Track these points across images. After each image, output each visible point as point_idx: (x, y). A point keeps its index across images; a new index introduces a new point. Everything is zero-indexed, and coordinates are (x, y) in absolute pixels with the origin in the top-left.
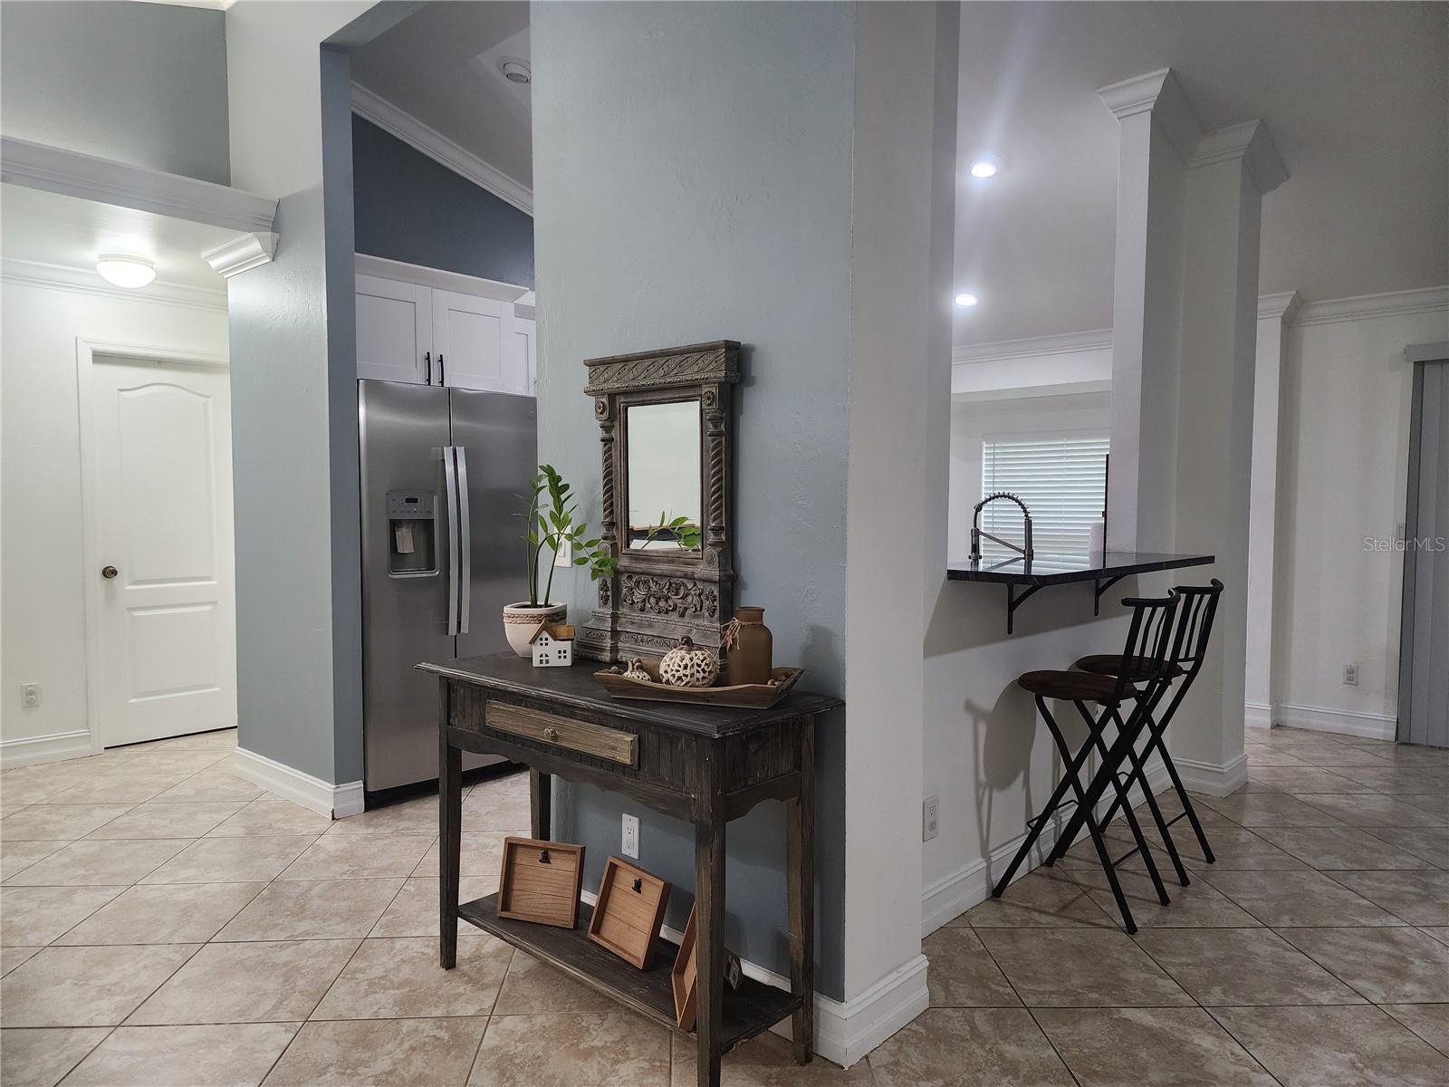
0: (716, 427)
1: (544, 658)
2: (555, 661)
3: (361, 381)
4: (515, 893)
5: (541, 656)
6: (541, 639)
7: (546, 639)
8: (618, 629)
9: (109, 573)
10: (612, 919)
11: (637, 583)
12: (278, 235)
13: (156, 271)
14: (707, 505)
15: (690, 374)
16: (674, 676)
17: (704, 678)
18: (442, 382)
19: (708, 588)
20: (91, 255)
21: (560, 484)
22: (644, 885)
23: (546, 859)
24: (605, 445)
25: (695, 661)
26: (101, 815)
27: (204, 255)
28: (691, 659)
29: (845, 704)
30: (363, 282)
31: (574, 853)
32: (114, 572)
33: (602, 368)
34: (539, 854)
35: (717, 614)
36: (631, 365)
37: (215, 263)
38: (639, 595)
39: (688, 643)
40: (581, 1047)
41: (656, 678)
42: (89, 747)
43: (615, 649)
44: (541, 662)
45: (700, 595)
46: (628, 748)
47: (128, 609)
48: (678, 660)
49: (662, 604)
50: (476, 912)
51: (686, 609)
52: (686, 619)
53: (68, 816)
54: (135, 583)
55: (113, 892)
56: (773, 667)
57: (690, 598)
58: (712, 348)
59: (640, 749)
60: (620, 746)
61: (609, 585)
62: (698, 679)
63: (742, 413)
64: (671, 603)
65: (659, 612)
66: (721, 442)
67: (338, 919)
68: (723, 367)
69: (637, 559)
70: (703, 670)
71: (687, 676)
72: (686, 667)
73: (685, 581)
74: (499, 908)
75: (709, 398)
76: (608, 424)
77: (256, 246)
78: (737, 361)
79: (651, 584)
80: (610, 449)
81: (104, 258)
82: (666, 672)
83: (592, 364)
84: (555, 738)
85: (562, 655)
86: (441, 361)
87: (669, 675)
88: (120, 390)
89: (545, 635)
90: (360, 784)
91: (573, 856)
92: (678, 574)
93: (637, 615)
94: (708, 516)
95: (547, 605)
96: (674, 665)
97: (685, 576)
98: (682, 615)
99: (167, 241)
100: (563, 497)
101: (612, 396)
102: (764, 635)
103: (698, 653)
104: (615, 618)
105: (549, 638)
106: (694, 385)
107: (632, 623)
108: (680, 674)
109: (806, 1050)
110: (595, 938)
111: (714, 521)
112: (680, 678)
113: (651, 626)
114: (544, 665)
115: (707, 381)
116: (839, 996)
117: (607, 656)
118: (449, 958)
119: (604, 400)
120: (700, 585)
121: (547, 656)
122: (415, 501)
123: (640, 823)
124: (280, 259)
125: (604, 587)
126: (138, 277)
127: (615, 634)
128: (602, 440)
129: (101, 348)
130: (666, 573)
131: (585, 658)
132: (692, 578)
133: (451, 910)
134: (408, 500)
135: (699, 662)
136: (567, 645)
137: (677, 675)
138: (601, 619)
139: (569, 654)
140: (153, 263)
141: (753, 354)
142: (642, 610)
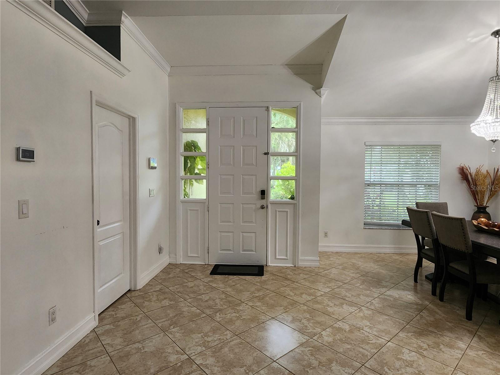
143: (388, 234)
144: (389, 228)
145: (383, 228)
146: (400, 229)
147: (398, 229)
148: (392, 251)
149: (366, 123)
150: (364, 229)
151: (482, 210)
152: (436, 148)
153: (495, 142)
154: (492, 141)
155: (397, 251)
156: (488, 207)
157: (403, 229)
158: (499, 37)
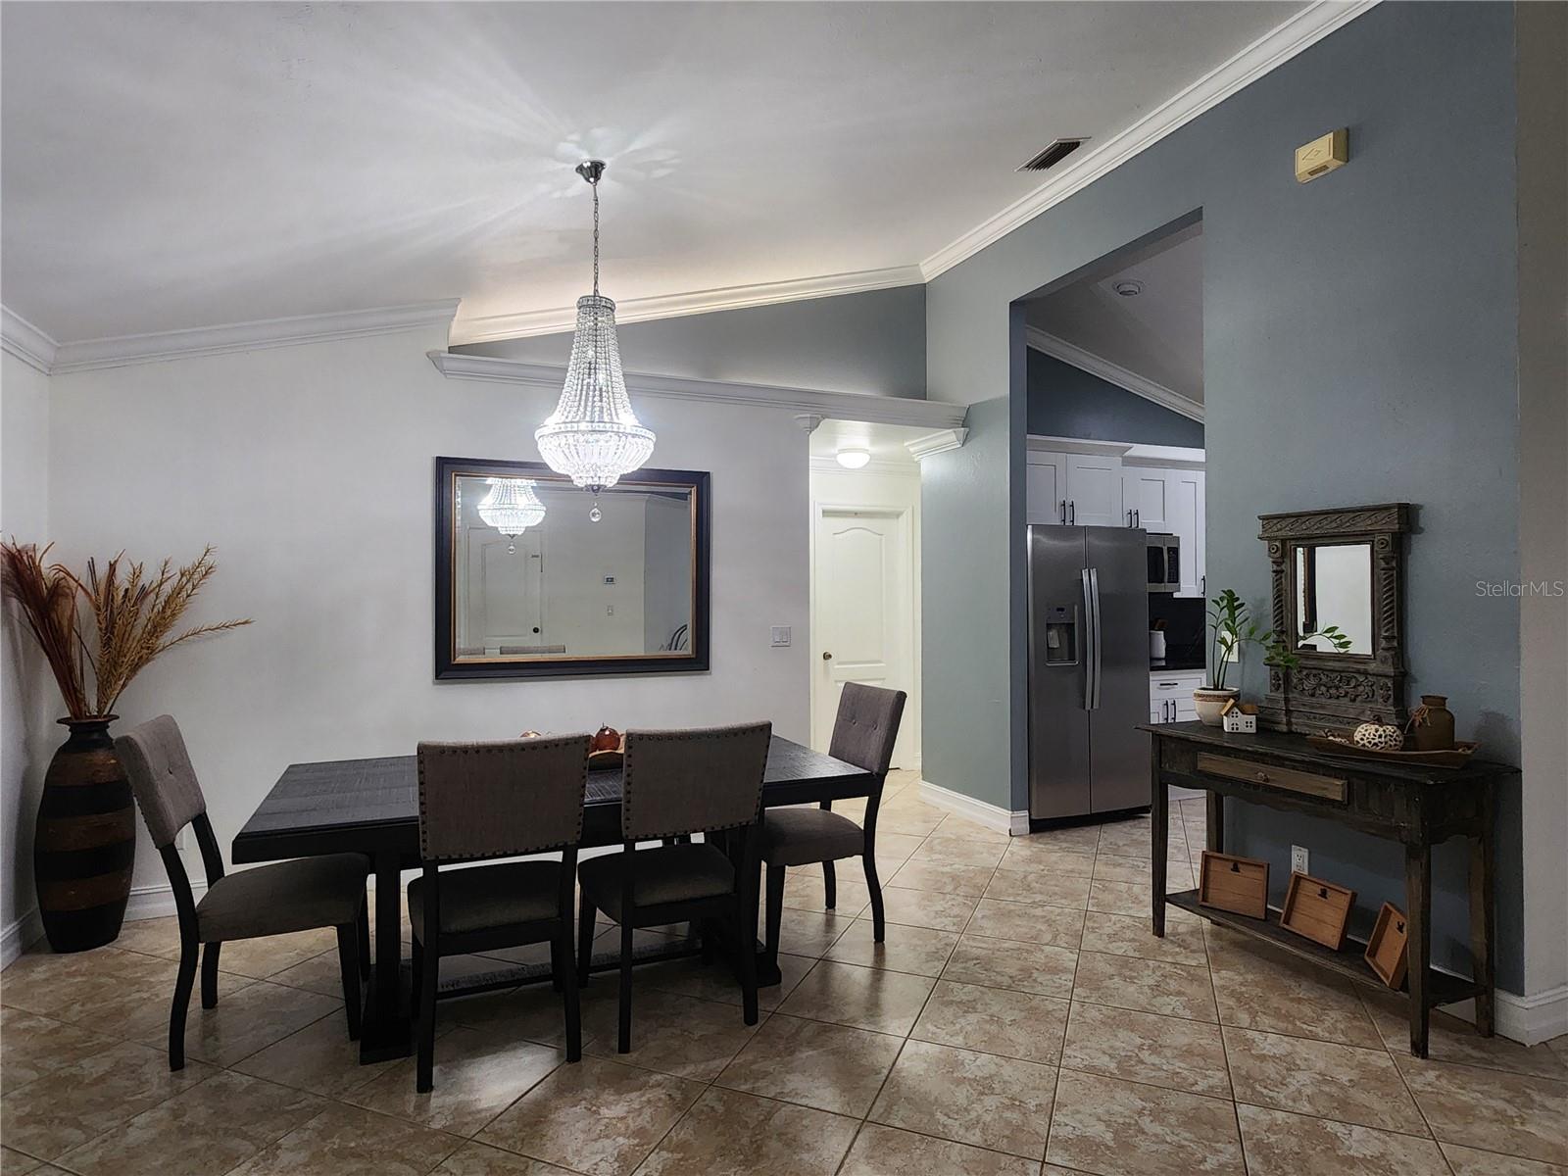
0: (1387, 564)
1: (1235, 727)
2: (1243, 729)
3: (1029, 527)
4: (1211, 891)
5: (1232, 725)
6: (1232, 713)
7: (1236, 713)
8: (1291, 709)
9: (827, 656)
10: (1297, 915)
11: (1308, 675)
12: (967, 430)
13: (870, 456)
14: (1379, 619)
15: (1361, 526)
16: (1370, 742)
17: (1395, 745)
18: (1073, 521)
19: (1383, 681)
20: (832, 450)
21: (1236, 604)
22: (1329, 893)
23: (1236, 869)
24: (1276, 575)
25: (1388, 733)
27: (906, 444)
28: (1384, 731)
29: (1521, 771)
30: (1031, 456)
31: (1263, 867)
32: (830, 656)
33: (1275, 521)
34: (1231, 865)
35: (1391, 700)
36: (1304, 519)
37: (912, 449)
38: (1308, 685)
39: (1378, 720)
41: (1352, 741)
43: (1289, 723)
44: (1233, 729)
45: (1372, 686)
46: (1340, 789)
48: (1373, 732)
49: (1332, 691)
50: (1179, 900)
51: (1357, 696)
52: (1358, 703)
56: (1456, 740)
57: (1361, 688)
58: (1387, 508)
59: (1349, 790)
60: (1334, 789)
61: (1281, 676)
62: (1391, 746)
63: (1410, 553)
64: (1342, 691)
65: (1330, 698)
66: (1392, 575)
68: (1396, 521)
69: (1307, 658)
70: (1395, 739)
71: (1381, 743)
72: (1380, 736)
73: (1355, 675)
74: (1201, 899)
75: (1382, 543)
76: (1278, 560)
77: (953, 437)
78: (1407, 518)
79: (1322, 677)
80: (1281, 578)
81: (843, 451)
82: (1362, 739)
83: (1263, 518)
84: (1267, 780)
85: (1249, 724)
86: (1072, 506)
87: (1365, 741)
88: (835, 534)
89: (1235, 710)
90: (1026, 813)
91: (1261, 869)
92: (1351, 670)
93: (1307, 699)
94: (1379, 628)
95: (1222, 689)
96: (1366, 734)
97: (1358, 672)
98: (1354, 700)
99: (875, 438)
100: (1237, 613)
101: (1283, 541)
102: (1448, 717)
103: (1389, 727)
104: (1287, 700)
105: (1239, 712)
106: (1366, 533)
107: (1304, 705)
108: (1376, 741)
109: (1486, 1027)
110: (1286, 926)
111: (1386, 632)
112: (1375, 744)
113: (1323, 707)
114: (1235, 731)
115: (1380, 532)
116: (1520, 992)
117: (1284, 728)
118: (1159, 929)
119: (1275, 544)
120: (1370, 678)
121: (1236, 725)
122: (1062, 610)
123: (1310, 853)
124: (968, 445)
125: (1276, 677)
126: (855, 461)
127: (1288, 712)
128: (1273, 572)
129: (827, 507)
130: (1337, 669)
131: (1265, 727)
132: (1366, 673)
133: (1160, 898)
134: (1058, 610)
135: (1391, 734)
136: (1253, 718)
137: (1373, 742)
138: (1271, 700)
139: (1254, 725)
140: (867, 450)
141: (1421, 511)
142: (1313, 695)
154: (592, 488)
156: (116, 716)
158: (596, 181)
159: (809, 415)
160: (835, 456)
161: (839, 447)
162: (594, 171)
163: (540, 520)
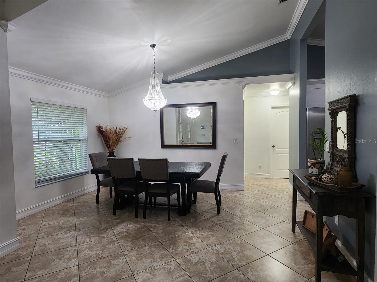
0: (349, 117)
2: (314, 173)
3: (307, 108)
4: (306, 222)
5: (311, 171)
6: (311, 167)
7: (312, 168)
8: (332, 168)
9: (274, 146)
11: (337, 157)
12: (293, 81)
13: (280, 91)
15: (344, 104)
17: (331, 182)
19: (347, 160)
20: (269, 90)
23: (313, 217)
24: (332, 122)
25: (329, 177)
26: (263, 188)
33: (331, 104)
37: (287, 88)
40: (305, 257)
42: (269, 177)
44: (311, 172)
47: (277, 153)
48: (324, 176)
50: (299, 223)
53: (258, 187)
54: (278, 148)
55: (255, 200)
58: (347, 97)
62: (329, 182)
64: (342, 163)
65: (340, 165)
66: (351, 121)
67: (282, 216)
68: (349, 102)
69: (337, 151)
70: (331, 180)
71: (326, 180)
72: (326, 178)
74: (303, 224)
75: (346, 110)
76: (332, 117)
78: (355, 100)
79: (339, 158)
81: (271, 91)
83: (329, 103)
85: (316, 172)
88: (277, 113)
89: (312, 166)
92: (343, 155)
101: (333, 110)
104: (332, 165)
105: (313, 168)
106: (344, 107)
107: (335, 167)
111: (348, 142)
112: (324, 181)
113: (338, 168)
114: (312, 173)
115: (346, 106)
119: (331, 111)
121: (312, 171)
123: (338, 217)
124: (295, 86)
125: (331, 157)
126: (277, 93)
128: (331, 121)
129: (273, 106)
130: (341, 155)
133: (294, 221)
135: (330, 177)
136: (317, 170)
137: (324, 179)
138: (329, 165)
139: (318, 172)
140: (279, 90)
142: (337, 164)
143: (57, 187)
144: (58, 181)
145: (53, 182)
146: (66, 179)
147: (65, 180)
148: (61, 201)
149: (31, 79)
150: (36, 187)
151: (112, 155)
152: (83, 110)
153: (156, 111)
154: (154, 110)
155: (65, 199)
156: (115, 152)
157: (68, 179)
158: (154, 48)
159: (241, 85)
160: (269, 92)
161: (270, 90)
162: (153, 46)
163: (199, 115)
